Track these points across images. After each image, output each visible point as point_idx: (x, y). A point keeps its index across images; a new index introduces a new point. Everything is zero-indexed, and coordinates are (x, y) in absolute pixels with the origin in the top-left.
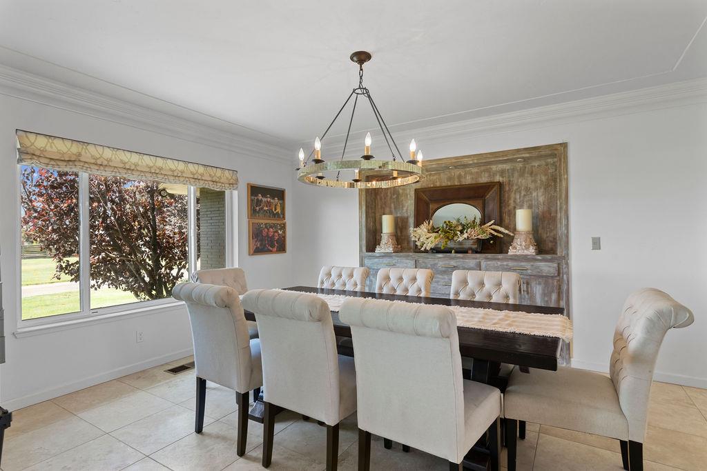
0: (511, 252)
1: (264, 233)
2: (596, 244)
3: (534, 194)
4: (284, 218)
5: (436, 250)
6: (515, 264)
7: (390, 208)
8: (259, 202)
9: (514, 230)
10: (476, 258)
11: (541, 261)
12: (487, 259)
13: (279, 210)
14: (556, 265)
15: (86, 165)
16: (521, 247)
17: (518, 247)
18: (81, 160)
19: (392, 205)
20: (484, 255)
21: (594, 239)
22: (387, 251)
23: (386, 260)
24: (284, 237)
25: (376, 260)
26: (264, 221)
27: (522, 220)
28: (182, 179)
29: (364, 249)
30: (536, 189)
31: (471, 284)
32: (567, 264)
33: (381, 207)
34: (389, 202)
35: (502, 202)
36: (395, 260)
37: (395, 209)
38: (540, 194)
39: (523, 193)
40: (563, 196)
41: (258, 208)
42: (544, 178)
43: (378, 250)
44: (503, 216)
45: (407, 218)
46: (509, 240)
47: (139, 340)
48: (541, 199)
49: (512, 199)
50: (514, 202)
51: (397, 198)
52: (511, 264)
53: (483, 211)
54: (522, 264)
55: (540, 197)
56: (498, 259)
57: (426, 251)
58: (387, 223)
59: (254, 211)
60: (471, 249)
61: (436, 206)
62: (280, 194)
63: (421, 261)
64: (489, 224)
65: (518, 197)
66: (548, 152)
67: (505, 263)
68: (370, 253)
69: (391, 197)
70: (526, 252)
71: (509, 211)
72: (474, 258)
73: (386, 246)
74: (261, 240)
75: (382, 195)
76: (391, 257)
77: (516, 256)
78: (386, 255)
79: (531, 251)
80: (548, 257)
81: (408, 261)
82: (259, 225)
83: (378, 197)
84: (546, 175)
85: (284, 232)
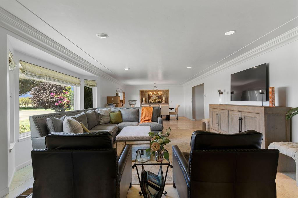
0: (162, 103)
5: (154, 103)
9: (163, 100)
16: (164, 102)
19: (144, 96)
20: (159, 103)
27: (164, 99)
29: (140, 103)
33: (142, 96)
36: (146, 105)
40: (169, 96)
44: (162, 98)
45: (147, 98)
46: (162, 101)
53: (158, 97)
55: (165, 96)
57: (152, 103)
58: (144, 99)
60: (157, 103)
64: (160, 99)
65: (163, 96)
66: (167, 90)
68: (142, 104)
73: (144, 103)
75: (142, 94)
79: (165, 103)
81: (148, 105)
84: (166, 93)
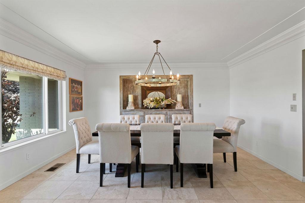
0: (176, 108)
1: (75, 102)
2: (200, 105)
3: (181, 90)
4: (82, 94)
6: (178, 112)
7: (130, 92)
8: (73, 87)
9: (176, 100)
10: (166, 111)
11: (185, 111)
12: (169, 111)
13: (80, 91)
14: (190, 112)
15: (5, 64)
16: (179, 106)
17: (179, 107)
18: (3, 61)
19: (131, 91)
20: (168, 109)
21: (199, 104)
22: (132, 109)
23: (132, 112)
24: (82, 103)
25: (128, 112)
26: (76, 96)
27: (179, 97)
28: (45, 74)
29: (122, 108)
30: (182, 88)
31: (179, 119)
32: (193, 111)
33: (126, 91)
34: (130, 89)
35: (172, 92)
36: (135, 112)
37: (132, 92)
38: (183, 90)
39: (178, 89)
40: (192, 91)
41: (73, 90)
42: (184, 85)
43: (127, 108)
44: (174, 97)
45: (137, 96)
46: (175, 104)
47: (28, 159)
48: (183, 91)
49: (174, 91)
50: (175, 92)
51: (133, 88)
52: (177, 112)
53: (166, 94)
54: (180, 112)
56: (173, 111)
58: (131, 98)
59: (72, 91)
60: (164, 107)
61: (149, 92)
62: (80, 83)
63: (146, 112)
64: (169, 99)
65: (176, 90)
66: (187, 77)
67: (175, 112)
68: (125, 110)
69: (131, 88)
70: (181, 108)
71: (174, 95)
72: (165, 111)
73: (130, 106)
74: (74, 105)
75: (127, 86)
76: (134, 111)
77: (179, 109)
78: (132, 110)
79: (183, 108)
80: (188, 109)
81: (141, 112)
82: (73, 97)
83: (125, 87)
84: (184, 84)
85: (82, 101)
